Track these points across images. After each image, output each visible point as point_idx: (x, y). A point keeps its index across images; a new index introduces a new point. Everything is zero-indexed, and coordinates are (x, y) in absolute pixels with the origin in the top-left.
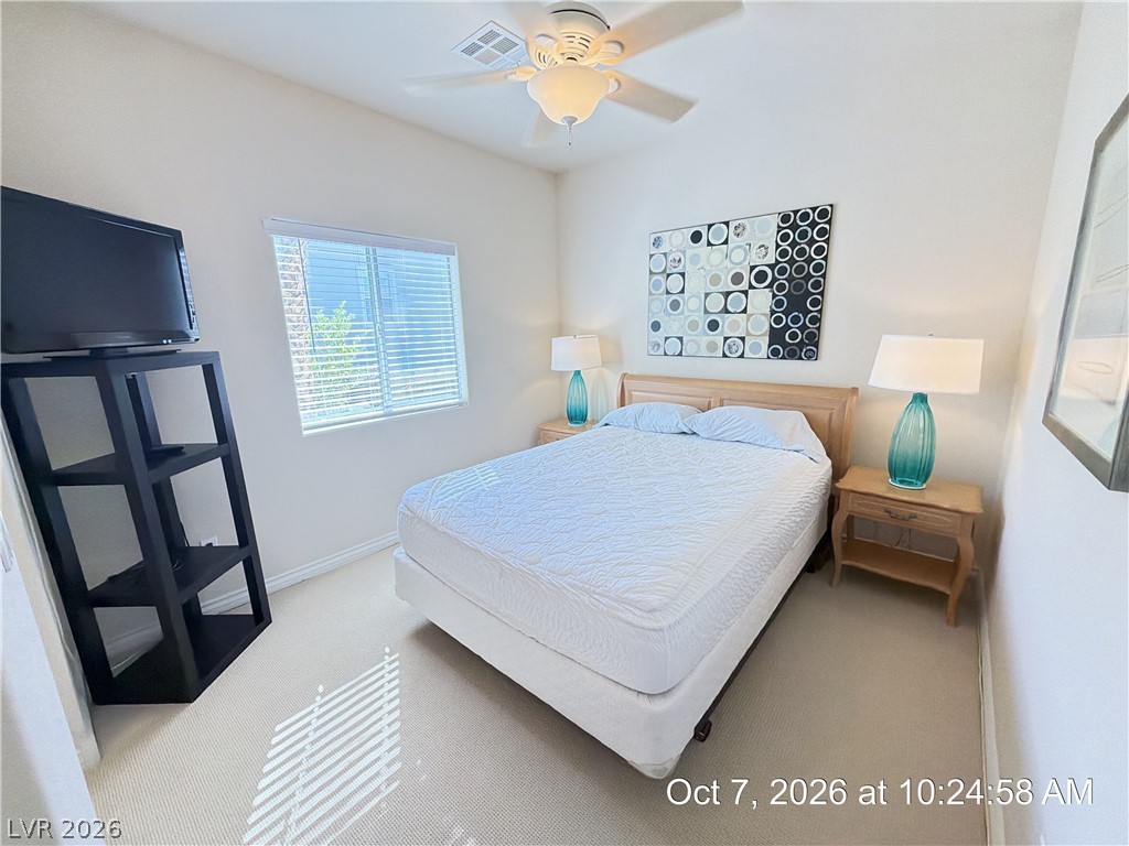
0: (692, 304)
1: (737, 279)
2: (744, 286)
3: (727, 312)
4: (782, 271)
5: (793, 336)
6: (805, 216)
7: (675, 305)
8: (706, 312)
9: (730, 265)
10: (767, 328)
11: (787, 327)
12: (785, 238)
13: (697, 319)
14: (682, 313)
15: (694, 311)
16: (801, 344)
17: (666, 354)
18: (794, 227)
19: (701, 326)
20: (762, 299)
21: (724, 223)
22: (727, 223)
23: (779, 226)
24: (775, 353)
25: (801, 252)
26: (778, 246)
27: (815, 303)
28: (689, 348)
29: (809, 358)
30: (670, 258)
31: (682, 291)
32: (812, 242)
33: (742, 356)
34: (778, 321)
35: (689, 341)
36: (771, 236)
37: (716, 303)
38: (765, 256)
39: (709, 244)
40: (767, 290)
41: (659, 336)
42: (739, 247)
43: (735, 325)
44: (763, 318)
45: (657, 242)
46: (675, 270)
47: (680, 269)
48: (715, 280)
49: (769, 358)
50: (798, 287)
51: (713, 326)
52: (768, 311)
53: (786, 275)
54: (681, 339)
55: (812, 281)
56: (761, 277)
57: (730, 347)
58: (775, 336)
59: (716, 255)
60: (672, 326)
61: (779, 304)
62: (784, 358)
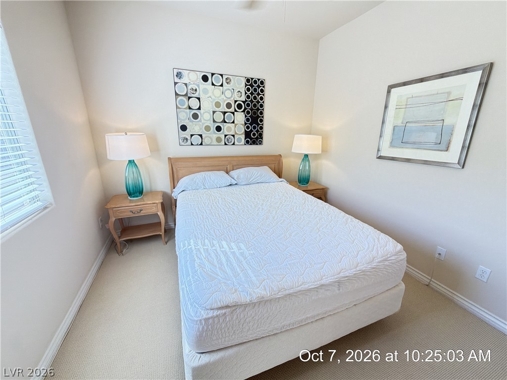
0: (205, 117)
1: (229, 106)
2: (232, 110)
3: (225, 122)
4: (248, 105)
5: (254, 135)
6: (255, 82)
7: (195, 116)
8: (214, 121)
9: (225, 98)
10: (243, 131)
11: (251, 131)
12: (248, 90)
13: (209, 125)
14: (200, 121)
15: (207, 121)
16: (257, 138)
17: (192, 144)
18: (252, 86)
19: (212, 129)
20: (240, 117)
21: (220, 75)
22: (222, 75)
23: (246, 84)
24: (247, 142)
25: (255, 98)
26: (246, 93)
27: (261, 121)
28: (206, 141)
29: (260, 144)
30: (189, 87)
31: (199, 108)
32: (258, 94)
33: (234, 144)
34: (248, 128)
35: (206, 137)
36: (243, 87)
37: (219, 117)
38: (241, 96)
39: (213, 84)
40: (243, 113)
41: (186, 134)
42: (229, 89)
43: (229, 129)
44: (242, 126)
45: (179, 75)
46: (193, 95)
47: (196, 95)
48: (218, 105)
49: (245, 144)
50: (255, 113)
51: (219, 129)
52: (243, 123)
53: (250, 108)
54: (201, 136)
55: (259, 111)
56: (239, 106)
57: (228, 140)
58: (247, 134)
59: (218, 91)
60: (195, 127)
61: (248, 120)
62: (251, 144)
